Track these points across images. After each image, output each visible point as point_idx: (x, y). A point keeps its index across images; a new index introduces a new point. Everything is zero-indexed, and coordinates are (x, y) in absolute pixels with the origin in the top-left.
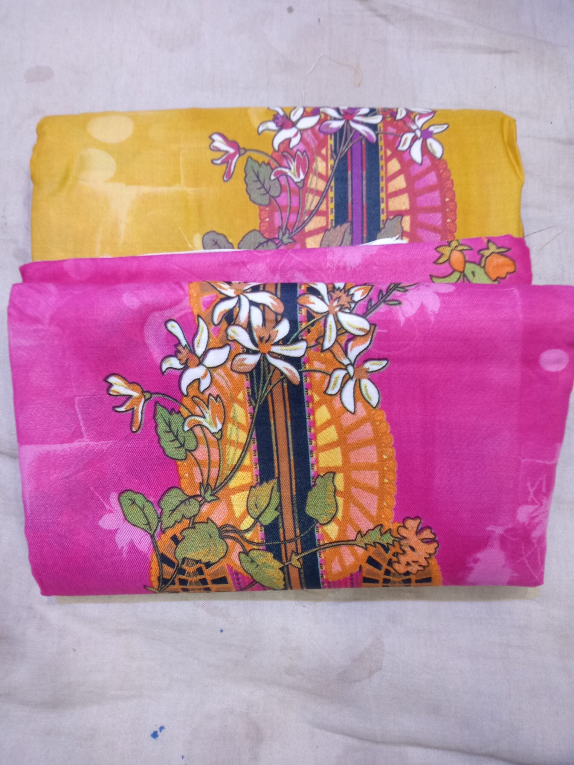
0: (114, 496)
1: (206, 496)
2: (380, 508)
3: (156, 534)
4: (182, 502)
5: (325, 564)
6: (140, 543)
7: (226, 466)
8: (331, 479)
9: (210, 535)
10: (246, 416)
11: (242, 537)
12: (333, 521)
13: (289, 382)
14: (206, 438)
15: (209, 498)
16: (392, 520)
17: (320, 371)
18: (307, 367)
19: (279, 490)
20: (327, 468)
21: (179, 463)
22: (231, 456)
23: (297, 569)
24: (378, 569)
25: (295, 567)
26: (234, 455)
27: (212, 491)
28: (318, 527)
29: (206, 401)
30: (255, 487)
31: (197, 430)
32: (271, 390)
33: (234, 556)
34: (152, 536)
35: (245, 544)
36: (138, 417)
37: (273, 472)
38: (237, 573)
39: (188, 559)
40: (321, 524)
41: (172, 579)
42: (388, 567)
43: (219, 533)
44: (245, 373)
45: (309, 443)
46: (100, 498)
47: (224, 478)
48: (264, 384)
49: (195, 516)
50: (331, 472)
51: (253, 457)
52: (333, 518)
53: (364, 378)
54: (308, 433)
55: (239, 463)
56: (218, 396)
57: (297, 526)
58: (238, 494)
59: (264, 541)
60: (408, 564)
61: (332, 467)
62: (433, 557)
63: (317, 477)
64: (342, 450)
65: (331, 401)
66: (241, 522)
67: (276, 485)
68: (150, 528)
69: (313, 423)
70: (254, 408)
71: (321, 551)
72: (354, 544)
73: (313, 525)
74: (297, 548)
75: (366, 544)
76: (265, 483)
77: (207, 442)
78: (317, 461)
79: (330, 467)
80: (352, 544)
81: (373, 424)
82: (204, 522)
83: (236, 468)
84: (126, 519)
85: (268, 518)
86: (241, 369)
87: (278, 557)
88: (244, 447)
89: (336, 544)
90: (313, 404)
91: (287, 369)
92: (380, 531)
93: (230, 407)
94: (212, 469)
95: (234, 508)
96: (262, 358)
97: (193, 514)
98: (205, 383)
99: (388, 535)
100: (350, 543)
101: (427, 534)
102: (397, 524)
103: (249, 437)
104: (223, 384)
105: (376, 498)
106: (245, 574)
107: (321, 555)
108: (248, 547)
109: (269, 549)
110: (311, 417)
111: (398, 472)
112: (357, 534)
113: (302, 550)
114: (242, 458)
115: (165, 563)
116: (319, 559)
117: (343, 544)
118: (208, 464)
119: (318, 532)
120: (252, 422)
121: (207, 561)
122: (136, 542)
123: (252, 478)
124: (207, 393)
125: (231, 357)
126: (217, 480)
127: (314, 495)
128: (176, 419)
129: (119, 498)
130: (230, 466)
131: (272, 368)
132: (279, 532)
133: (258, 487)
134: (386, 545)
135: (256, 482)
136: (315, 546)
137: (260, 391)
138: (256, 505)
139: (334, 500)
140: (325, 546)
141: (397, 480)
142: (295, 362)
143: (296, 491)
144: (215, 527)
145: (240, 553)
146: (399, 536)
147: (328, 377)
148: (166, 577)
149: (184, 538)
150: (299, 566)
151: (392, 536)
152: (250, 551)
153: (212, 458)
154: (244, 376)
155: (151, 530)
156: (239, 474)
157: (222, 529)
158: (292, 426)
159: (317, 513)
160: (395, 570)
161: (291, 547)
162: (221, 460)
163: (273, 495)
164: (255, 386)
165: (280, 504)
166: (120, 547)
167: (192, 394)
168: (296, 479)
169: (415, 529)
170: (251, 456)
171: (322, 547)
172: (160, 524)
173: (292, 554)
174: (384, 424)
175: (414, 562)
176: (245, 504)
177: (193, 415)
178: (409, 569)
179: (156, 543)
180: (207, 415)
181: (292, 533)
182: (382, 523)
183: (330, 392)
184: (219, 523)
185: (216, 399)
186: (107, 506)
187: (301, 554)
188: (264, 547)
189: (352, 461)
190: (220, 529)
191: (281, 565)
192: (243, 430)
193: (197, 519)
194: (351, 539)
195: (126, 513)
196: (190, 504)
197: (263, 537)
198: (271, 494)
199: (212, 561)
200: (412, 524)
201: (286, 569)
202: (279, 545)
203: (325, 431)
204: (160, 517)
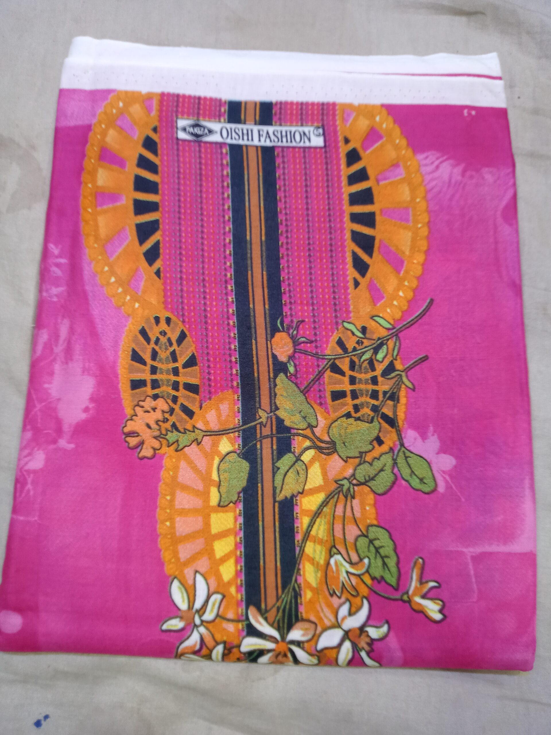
0: (441, 489)
1: (348, 484)
2: (176, 468)
3: (399, 447)
4: (373, 479)
5: (234, 413)
6: (415, 439)
7: (328, 517)
8: (223, 500)
9: (345, 445)
10: (304, 572)
11: (314, 443)
12: (223, 455)
13: (259, 609)
14: (347, 549)
15: (345, 482)
16: (166, 456)
17: (229, 620)
18: (240, 626)
19: (274, 489)
20: (227, 511)
21: (375, 522)
22: (322, 528)
23: (262, 408)
24: (183, 404)
25: (264, 410)
26: (319, 529)
27: (342, 490)
28: (239, 449)
29: (344, 590)
30: (299, 493)
31: (355, 558)
32: (278, 600)
33: (322, 422)
34: (402, 445)
35: (310, 435)
36: (417, 574)
37: (279, 508)
38: (321, 404)
39: (368, 422)
40: (235, 452)
41: (385, 400)
42: (174, 406)
43: (335, 447)
44: (303, 620)
45: (243, 539)
46: (454, 488)
47: (330, 504)
48: (285, 607)
49: (360, 464)
50: (222, 507)
51: (299, 525)
52: (223, 459)
53: (184, 611)
54: (243, 550)
55: (314, 519)
56: (332, 595)
57: (259, 451)
58: (316, 486)
59: (292, 437)
60: (154, 409)
61: (220, 512)
62: (129, 417)
63: (236, 501)
64: (210, 531)
65: (219, 586)
66: (314, 456)
67: (277, 495)
68: (404, 454)
69: (237, 562)
70: (296, 581)
71: (237, 426)
72: (205, 432)
73: (243, 451)
74: (261, 430)
75: (194, 432)
76: (289, 497)
77: (346, 545)
78: (236, 520)
79: (223, 512)
80: (207, 432)
81: (178, 559)
82: (350, 458)
83: (317, 514)
84: (429, 464)
85: (287, 459)
86: (306, 625)
87: (280, 421)
88: (308, 537)
89: (223, 433)
90: (237, 583)
91: (260, 623)
92: (178, 445)
93: (320, 583)
94: (342, 514)
95: (320, 471)
96: (285, 636)
97: (361, 467)
98: (344, 611)
99: (171, 441)
100: (209, 433)
101: (133, 441)
102: (162, 452)
103: (302, 548)
104: (326, 610)
105: (180, 479)
106: (312, 403)
107: (239, 422)
108: (308, 432)
109: (288, 430)
110: (239, 568)
111: (156, 508)
112: (201, 442)
113: (256, 427)
114: (311, 525)
115: (391, 418)
116: (240, 418)
117: (216, 432)
118: (346, 520)
119: (239, 445)
120: (299, 565)
121: (349, 420)
122: (419, 439)
123: (301, 501)
124: (343, 599)
125: (316, 637)
126: (337, 501)
127: (240, 483)
128: (377, 572)
129: (436, 485)
130: (323, 517)
131: (276, 625)
132: (277, 445)
133: (295, 493)
134: (174, 431)
135: (298, 498)
136: (244, 430)
137: (289, 600)
138: (298, 473)
139: (221, 477)
140: (233, 430)
141: (157, 498)
142: (252, 631)
143: (258, 487)
144: (340, 453)
145: (316, 427)
146: (161, 440)
147: (220, 613)
148: (390, 403)
149: (371, 443)
150: (260, 410)
151: (168, 440)
152: (307, 428)
153: (341, 526)
154: (304, 616)
155: (404, 452)
156: (314, 508)
157: (333, 451)
158: (259, 558)
159: (239, 464)
160: (167, 403)
161: (266, 431)
162: (332, 524)
163: (281, 483)
164: (293, 605)
165: (274, 474)
166: (436, 436)
167: (359, 599)
168: (258, 500)
169: (144, 446)
170: (302, 526)
171: (237, 429)
172: (395, 457)
173: (266, 424)
174: (167, 559)
175: (148, 412)
176: (309, 475)
177: (359, 576)
178: (153, 403)
179: (399, 439)
180: (345, 575)
181: (264, 446)
182: (176, 453)
183: (219, 597)
184: (335, 456)
185: (334, 592)
186: (448, 478)
187: (257, 424)
188: (293, 431)
189: (200, 519)
190: (335, 451)
191: (277, 412)
192: (308, 556)
193: (357, 461)
194: (208, 437)
195: (429, 470)
196: (365, 476)
197: (293, 441)
198: (283, 484)
199: (344, 419)
200: (146, 452)
201: (273, 407)
202: (278, 432)
203: (226, 552)
204: (395, 463)
